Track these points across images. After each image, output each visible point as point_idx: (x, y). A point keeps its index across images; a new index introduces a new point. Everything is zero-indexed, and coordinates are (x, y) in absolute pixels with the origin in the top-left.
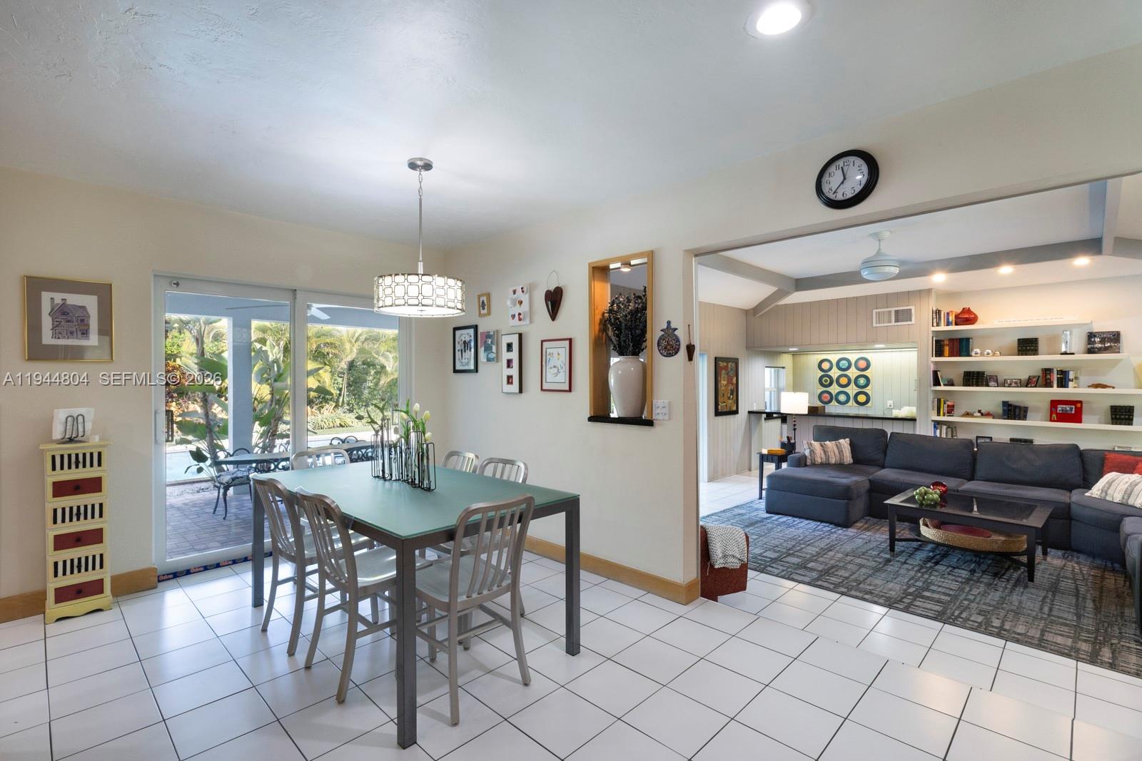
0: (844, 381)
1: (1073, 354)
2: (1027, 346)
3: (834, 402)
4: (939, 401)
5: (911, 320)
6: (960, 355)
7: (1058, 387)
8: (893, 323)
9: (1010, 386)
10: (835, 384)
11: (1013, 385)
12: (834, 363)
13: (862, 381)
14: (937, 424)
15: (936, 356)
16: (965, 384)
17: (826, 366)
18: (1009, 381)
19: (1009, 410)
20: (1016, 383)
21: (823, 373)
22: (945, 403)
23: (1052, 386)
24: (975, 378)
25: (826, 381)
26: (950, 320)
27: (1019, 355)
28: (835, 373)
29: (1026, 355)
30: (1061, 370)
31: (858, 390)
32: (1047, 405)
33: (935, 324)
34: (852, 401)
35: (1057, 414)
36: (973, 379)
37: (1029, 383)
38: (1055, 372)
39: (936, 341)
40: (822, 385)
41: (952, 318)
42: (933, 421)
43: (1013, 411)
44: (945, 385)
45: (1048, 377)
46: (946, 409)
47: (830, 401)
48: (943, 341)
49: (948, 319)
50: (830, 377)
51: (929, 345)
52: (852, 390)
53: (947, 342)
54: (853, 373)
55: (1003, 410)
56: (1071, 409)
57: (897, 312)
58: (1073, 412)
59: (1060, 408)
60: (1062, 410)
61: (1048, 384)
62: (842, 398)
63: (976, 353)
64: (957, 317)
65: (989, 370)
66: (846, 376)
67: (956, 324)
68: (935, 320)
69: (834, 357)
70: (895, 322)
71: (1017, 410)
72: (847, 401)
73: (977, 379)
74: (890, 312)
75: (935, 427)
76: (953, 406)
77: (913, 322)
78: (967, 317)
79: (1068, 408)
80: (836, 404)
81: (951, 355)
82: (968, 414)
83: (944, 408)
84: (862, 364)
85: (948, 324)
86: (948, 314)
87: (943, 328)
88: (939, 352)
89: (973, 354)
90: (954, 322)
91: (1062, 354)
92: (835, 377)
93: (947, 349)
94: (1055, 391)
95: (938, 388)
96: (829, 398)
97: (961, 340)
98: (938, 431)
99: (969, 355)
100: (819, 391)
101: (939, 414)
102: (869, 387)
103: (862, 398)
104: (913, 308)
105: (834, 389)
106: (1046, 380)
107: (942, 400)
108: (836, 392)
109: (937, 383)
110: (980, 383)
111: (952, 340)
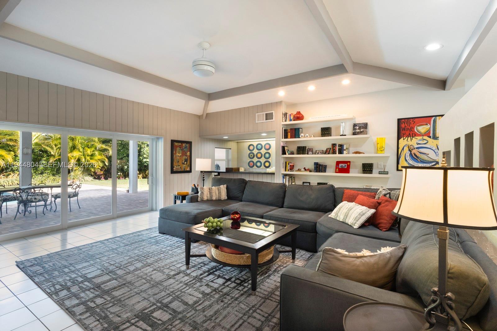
0: (259, 155)
1: (346, 135)
2: (326, 132)
3: (255, 167)
4: (286, 163)
5: (273, 119)
6: (295, 138)
7: (339, 154)
8: (265, 121)
9: (318, 153)
10: (255, 157)
11: (320, 153)
12: (255, 146)
13: (267, 155)
14: (285, 176)
15: (284, 138)
16: (298, 153)
17: (251, 148)
18: (318, 151)
19: (317, 167)
20: (321, 152)
21: (250, 152)
22: (289, 164)
23: (336, 153)
24: (302, 150)
25: (251, 156)
26: (291, 119)
27: (321, 137)
28: (255, 151)
29: (325, 136)
30: (340, 145)
31: (265, 160)
32: (335, 164)
33: (284, 121)
34: (263, 166)
35: (339, 169)
36: (301, 151)
37: (327, 152)
38: (337, 146)
39: (284, 130)
40: (250, 157)
41: (292, 117)
42: (282, 174)
43: (319, 168)
44: (289, 154)
45: (334, 148)
46: (289, 167)
47: (253, 166)
48: (288, 130)
49: (290, 118)
50: (253, 154)
51: (280, 132)
52: (263, 160)
53: (289, 131)
54: (263, 151)
55: (315, 167)
56: (345, 166)
57: (266, 114)
58: (346, 168)
59: (340, 165)
60: (341, 167)
61: (334, 153)
62: (259, 164)
63: (302, 136)
64: (294, 117)
65: (308, 146)
66: (260, 153)
67: (294, 120)
68: (284, 118)
69: (255, 144)
70: (266, 120)
71: (321, 167)
72: (261, 166)
73: (303, 151)
74: (263, 114)
75: (283, 178)
76: (293, 166)
77: (274, 120)
78: (299, 117)
79: (344, 165)
80: (256, 167)
81: (291, 137)
82: (299, 170)
83: (288, 167)
84: (267, 147)
85: (290, 120)
86: (290, 115)
87: (288, 122)
88: (286, 137)
89: (300, 136)
90: (293, 119)
91: (341, 136)
92: (255, 153)
93: (289, 134)
94: (338, 157)
95: (285, 156)
96: (253, 164)
97: (295, 129)
98: (285, 179)
99: (299, 137)
100: (249, 161)
101: (286, 171)
102: (270, 158)
103: (267, 164)
104: (273, 112)
105: (255, 160)
106: (333, 150)
107: (287, 163)
108: (256, 161)
109: (284, 153)
110: (304, 153)
111: (291, 129)
